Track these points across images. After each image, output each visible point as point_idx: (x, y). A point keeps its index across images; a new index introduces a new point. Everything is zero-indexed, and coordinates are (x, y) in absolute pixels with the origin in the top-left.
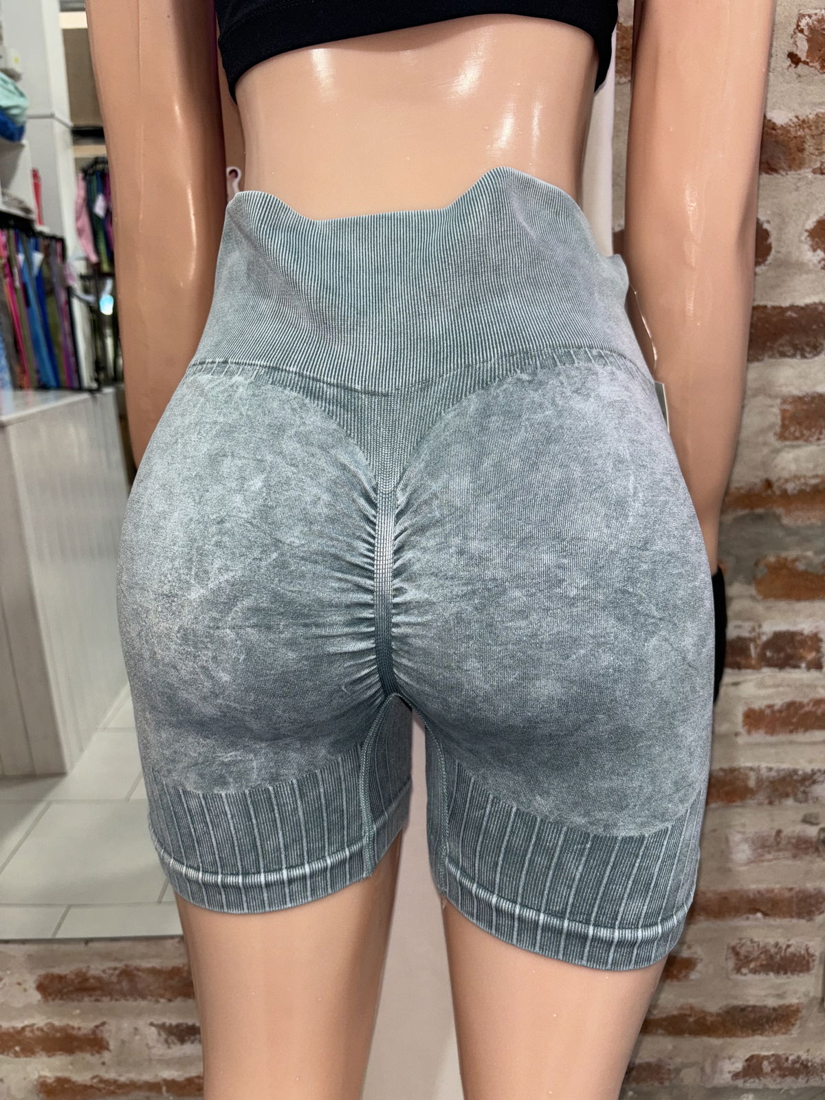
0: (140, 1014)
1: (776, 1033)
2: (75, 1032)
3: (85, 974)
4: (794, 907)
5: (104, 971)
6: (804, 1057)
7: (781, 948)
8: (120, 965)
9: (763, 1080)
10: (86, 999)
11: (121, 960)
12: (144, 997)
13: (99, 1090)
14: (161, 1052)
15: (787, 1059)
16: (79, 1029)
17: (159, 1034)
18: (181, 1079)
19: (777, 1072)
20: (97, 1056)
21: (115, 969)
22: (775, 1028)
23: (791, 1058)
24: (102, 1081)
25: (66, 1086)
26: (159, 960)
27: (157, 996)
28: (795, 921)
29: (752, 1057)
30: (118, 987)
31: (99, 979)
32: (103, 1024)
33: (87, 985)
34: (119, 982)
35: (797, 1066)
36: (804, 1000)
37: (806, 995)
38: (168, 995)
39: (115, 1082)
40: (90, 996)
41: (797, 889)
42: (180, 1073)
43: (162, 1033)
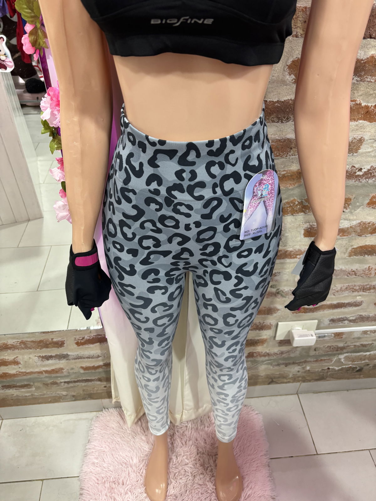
0: (30, 353)
1: (258, 346)
2: (7, 360)
3: (6, 344)
4: (266, 312)
5: (14, 343)
6: (268, 352)
7: (261, 323)
8: (20, 340)
9: (254, 358)
10: (9, 351)
11: (20, 339)
12: (31, 349)
13: (20, 375)
14: (41, 363)
15: (262, 353)
16: (8, 359)
17: (39, 359)
18: (50, 370)
19: (259, 356)
20: (17, 366)
21: (18, 342)
22: (258, 344)
23: (263, 352)
24: (20, 372)
25: (7, 375)
26: (34, 338)
27: (36, 348)
28: (266, 316)
29: (250, 352)
30: (20, 346)
31: (12, 345)
32: (17, 357)
33: (8, 347)
34: (20, 345)
35: (266, 354)
36: (268, 337)
37: (269, 336)
38: (40, 348)
39: (25, 372)
40: (10, 350)
41: (267, 307)
42: (49, 368)
43: (40, 358)
